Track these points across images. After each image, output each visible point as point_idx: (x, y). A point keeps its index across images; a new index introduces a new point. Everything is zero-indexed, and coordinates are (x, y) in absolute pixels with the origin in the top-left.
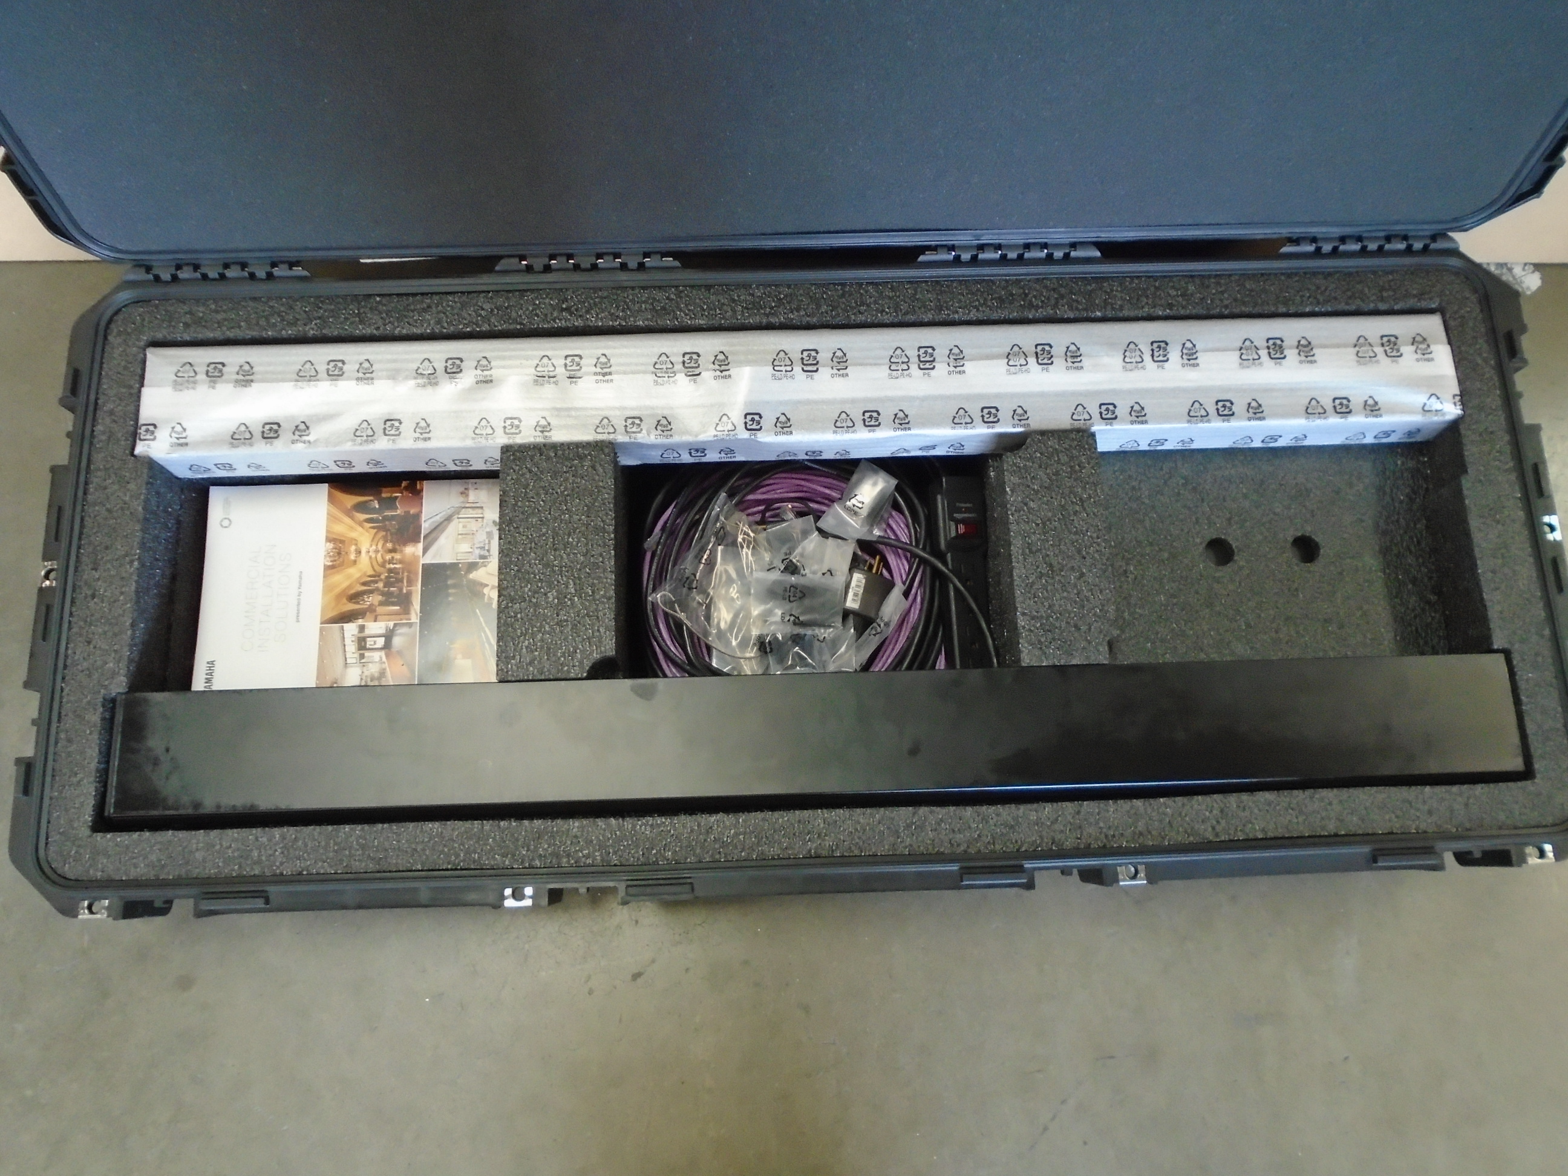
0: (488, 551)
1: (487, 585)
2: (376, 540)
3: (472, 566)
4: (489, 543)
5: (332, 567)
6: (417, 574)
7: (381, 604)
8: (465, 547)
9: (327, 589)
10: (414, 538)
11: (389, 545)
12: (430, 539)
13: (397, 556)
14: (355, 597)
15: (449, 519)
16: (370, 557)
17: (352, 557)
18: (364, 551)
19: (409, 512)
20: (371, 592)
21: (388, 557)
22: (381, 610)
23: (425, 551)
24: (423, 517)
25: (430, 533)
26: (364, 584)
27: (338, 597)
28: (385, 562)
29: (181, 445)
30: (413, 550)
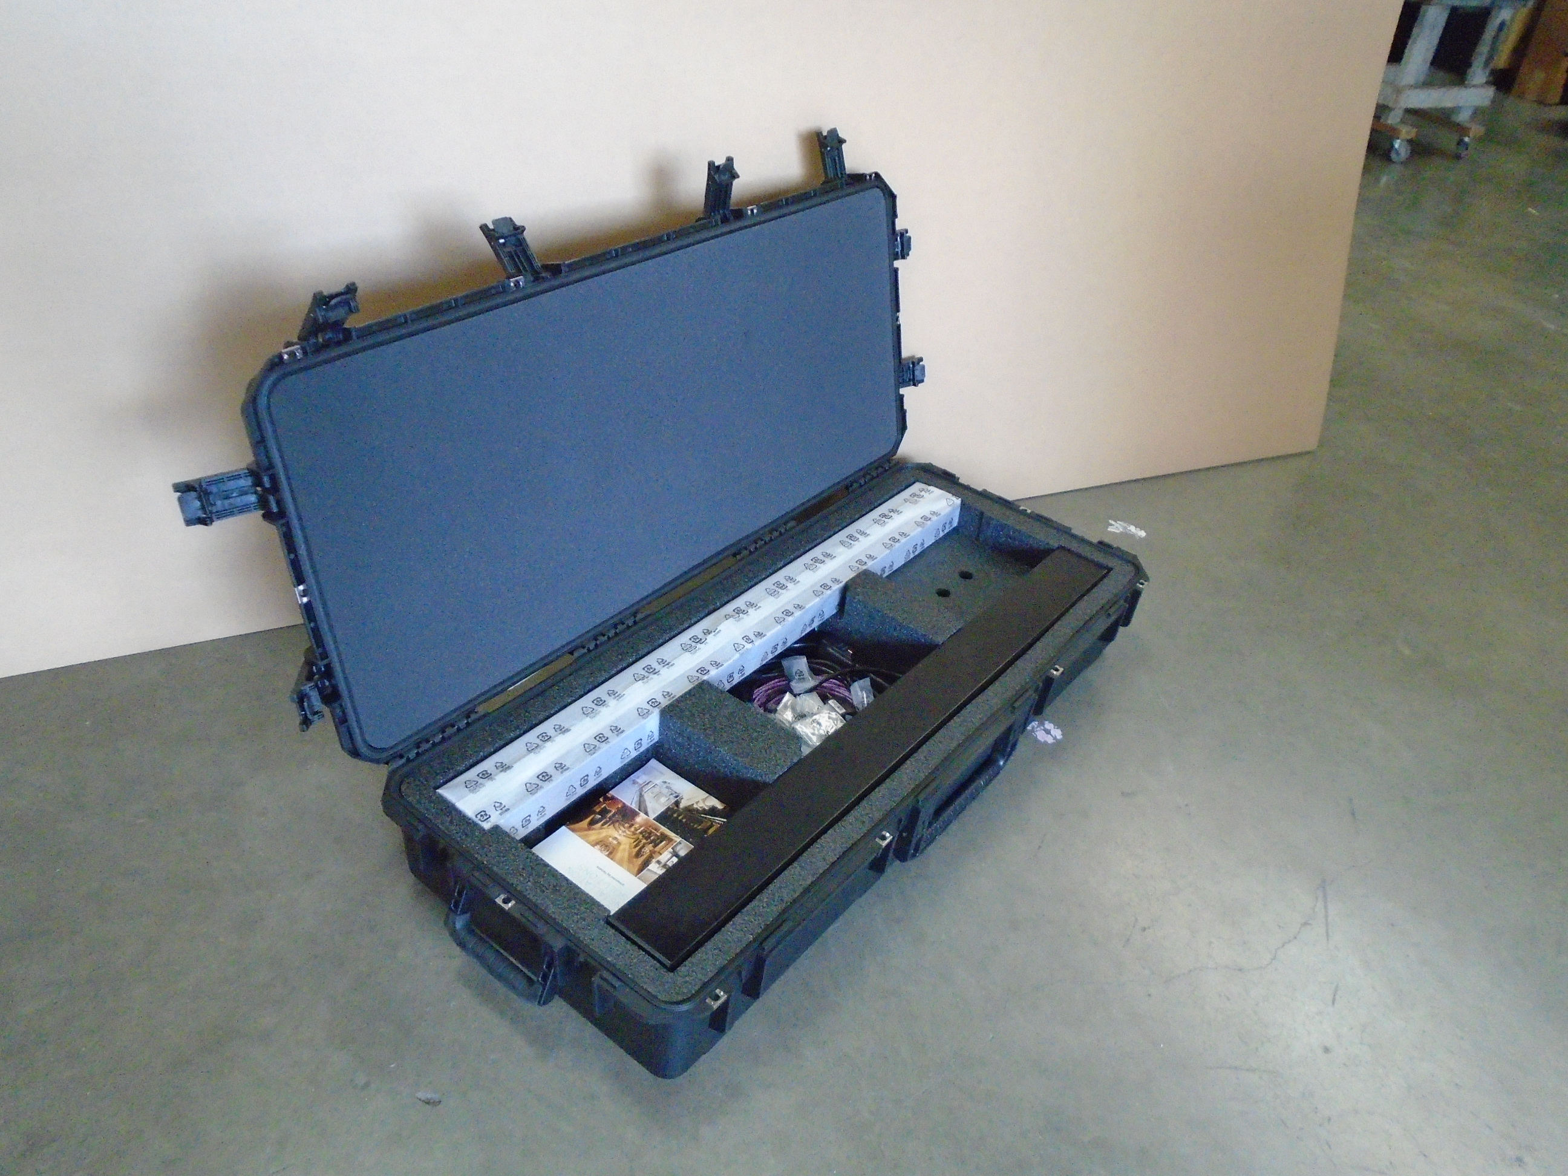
0: (676, 793)
1: (693, 804)
2: (618, 828)
3: (677, 803)
4: (672, 790)
5: (611, 853)
6: (654, 824)
7: (655, 846)
8: (663, 800)
9: (620, 863)
10: (634, 814)
11: (627, 825)
12: (642, 809)
13: (637, 826)
14: (638, 854)
15: (641, 796)
16: (624, 836)
17: (615, 842)
18: (619, 837)
19: (618, 807)
20: (643, 847)
21: (632, 829)
22: (657, 849)
23: (646, 813)
24: (628, 804)
25: (640, 807)
26: (636, 846)
27: (630, 861)
28: (633, 832)
29: (506, 811)
30: (641, 818)
